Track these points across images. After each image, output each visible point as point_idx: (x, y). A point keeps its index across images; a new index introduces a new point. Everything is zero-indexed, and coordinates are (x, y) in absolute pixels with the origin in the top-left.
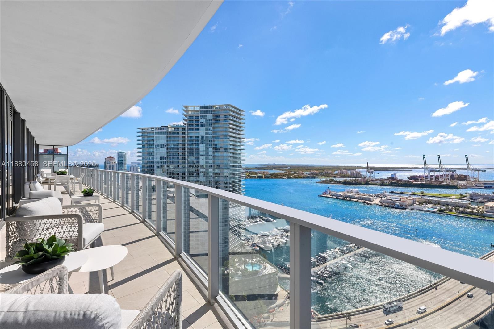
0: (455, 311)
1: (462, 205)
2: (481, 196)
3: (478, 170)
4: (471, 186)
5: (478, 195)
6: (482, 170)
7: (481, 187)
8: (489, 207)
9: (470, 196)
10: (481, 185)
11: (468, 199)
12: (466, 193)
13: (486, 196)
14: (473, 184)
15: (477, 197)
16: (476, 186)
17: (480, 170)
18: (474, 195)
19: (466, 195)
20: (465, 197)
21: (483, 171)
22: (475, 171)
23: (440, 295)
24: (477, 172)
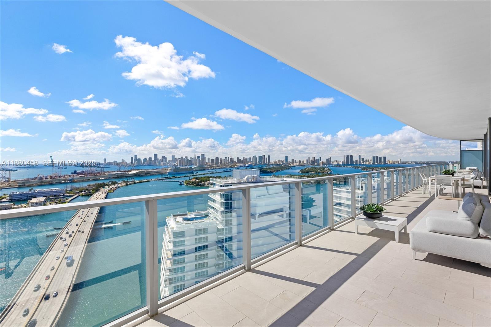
0: (47, 308)
1: (5, 207)
2: (21, 194)
3: (10, 170)
4: (5, 187)
5: (18, 194)
6: (13, 169)
7: (16, 186)
8: (34, 204)
9: (10, 197)
10: (15, 185)
11: (7, 200)
12: (4, 195)
13: (25, 194)
14: (6, 184)
15: (17, 196)
16: (10, 186)
17: (12, 170)
18: (14, 195)
19: (4, 196)
20: (3, 198)
21: (14, 171)
22: (6, 171)
23: (26, 303)
24: (8, 172)
